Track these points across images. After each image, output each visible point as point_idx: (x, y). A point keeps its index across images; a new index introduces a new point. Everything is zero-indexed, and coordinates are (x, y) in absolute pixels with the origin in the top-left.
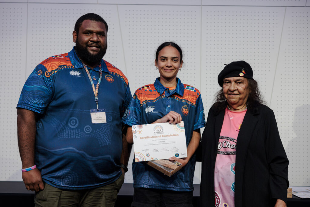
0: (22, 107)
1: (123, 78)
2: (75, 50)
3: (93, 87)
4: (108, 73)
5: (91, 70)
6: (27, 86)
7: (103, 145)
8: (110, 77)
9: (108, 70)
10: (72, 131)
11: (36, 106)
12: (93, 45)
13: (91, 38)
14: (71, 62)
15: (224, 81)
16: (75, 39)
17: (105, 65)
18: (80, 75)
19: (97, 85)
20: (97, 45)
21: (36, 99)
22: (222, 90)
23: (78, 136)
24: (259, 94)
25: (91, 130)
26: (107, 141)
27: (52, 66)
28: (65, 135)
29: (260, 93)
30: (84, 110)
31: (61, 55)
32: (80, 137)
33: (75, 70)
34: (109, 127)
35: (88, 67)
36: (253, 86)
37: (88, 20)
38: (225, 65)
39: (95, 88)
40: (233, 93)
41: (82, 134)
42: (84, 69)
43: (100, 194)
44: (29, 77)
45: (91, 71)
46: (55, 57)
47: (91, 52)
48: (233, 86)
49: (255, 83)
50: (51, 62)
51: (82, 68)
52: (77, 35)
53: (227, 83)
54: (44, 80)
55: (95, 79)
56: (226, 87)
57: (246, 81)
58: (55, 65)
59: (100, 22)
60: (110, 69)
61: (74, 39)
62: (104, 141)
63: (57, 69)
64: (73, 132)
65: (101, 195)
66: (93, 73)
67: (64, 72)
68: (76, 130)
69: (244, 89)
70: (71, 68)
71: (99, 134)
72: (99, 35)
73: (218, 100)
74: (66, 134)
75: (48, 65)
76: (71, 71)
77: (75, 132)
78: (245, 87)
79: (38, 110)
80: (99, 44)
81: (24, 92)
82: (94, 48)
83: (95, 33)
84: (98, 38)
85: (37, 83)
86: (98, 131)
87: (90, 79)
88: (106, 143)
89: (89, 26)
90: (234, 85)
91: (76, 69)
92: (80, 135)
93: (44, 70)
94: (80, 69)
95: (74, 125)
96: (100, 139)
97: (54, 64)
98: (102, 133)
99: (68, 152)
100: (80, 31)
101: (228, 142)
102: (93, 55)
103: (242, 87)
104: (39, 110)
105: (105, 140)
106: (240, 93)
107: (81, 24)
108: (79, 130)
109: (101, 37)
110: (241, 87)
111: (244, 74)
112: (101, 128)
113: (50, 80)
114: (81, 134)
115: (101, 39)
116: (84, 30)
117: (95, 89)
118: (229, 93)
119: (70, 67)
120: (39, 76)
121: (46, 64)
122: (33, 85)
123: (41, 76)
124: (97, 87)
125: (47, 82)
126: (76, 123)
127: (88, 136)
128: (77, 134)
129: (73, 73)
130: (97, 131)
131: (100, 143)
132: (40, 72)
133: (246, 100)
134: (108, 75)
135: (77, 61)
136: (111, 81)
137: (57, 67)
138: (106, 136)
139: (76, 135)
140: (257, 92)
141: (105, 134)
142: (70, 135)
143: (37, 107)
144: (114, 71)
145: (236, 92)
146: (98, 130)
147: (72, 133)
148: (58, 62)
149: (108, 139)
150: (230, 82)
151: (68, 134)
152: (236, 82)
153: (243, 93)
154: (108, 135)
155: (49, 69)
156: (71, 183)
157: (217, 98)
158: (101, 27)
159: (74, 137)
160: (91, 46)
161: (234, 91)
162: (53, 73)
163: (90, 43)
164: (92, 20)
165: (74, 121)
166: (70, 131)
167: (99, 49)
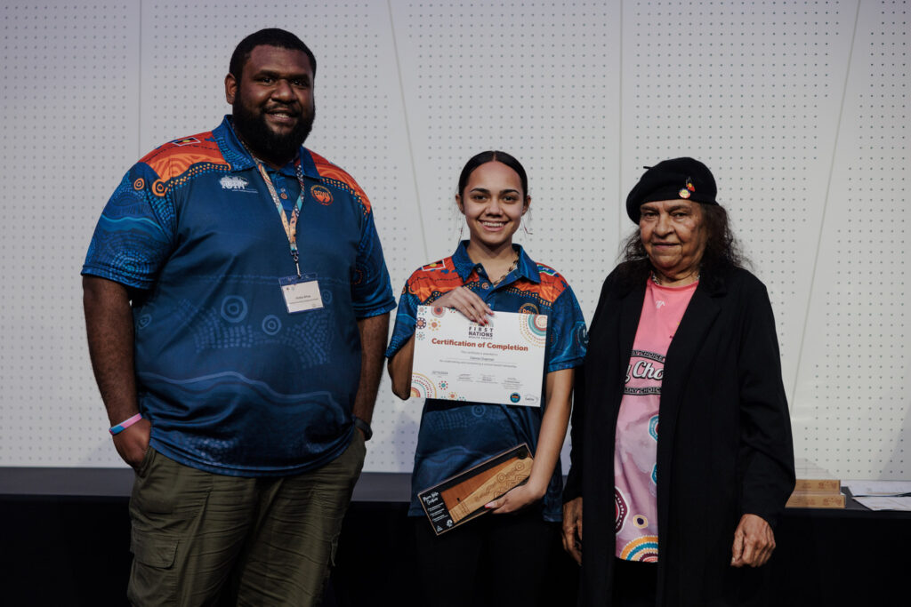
0: (94, 273)
1: (358, 194)
2: (231, 124)
3: (284, 219)
4: (317, 181)
5: (273, 172)
7: (310, 365)
8: (323, 190)
9: (317, 174)
10: (231, 330)
11: (130, 269)
12: (280, 109)
13: (273, 92)
14: (222, 152)
15: (642, 210)
16: (233, 94)
17: (312, 160)
18: (245, 187)
19: (293, 214)
20: (290, 111)
21: (130, 253)
22: (638, 233)
23: (247, 342)
25: (280, 326)
26: (319, 355)
27: (172, 166)
28: (213, 342)
30: (262, 277)
31: (194, 136)
32: (253, 344)
33: (233, 174)
34: (326, 318)
35: (266, 167)
36: (715, 222)
37: (266, 47)
38: (645, 167)
39: (289, 220)
40: (663, 241)
41: (256, 338)
42: (257, 170)
43: (307, 492)
44: (113, 196)
45: (274, 176)
46: (180, 141)
47: (275, 129)
48: (663, 224)
49: (721, 214)
50: (169, 155)
51: (250, 169)
52: (238, 84)
53: (648, 216)
54: (150, 203)
55: (285, 197)
56: (649, 227)
57: (698, 209)
58: (179, 163)
59: (296, 51)
60: (323, 171)
61: (228, 95)
62: (313, 356)
63: (185, 174)
64: (235, 333)
65: (309, 495)
66: (279, 182)
67: (205, 180)
68: (243, 327)
69: (693, 231)
70: (223, 170)
71: (299, 336)
72: (293, 85)
73: (629, 255)
74: (216, 339)
75: (161, 163)
76: (224, 176)
77: (240, 333)
78: (693, 225)
79: (135, 280)
80: (296, 106)
81: (102, 234)
82: (282, 117)
84: (292, 92)
85: (131, 212)
86: (297, 330)
87: (275, 199)
88: (319, 361)
89: (268, 61)
90: (666, 221)
91: (237, 172)
92: (251, 341)
93: (151, 177)
94: (247, 173)
95: (237, 316)
96: (304, 350)
97: (178, 160)
98: (307, 334)
99: (224, 383)
100: (246, 75)
101: (649, 365)
102: (280, 135)
103: (687, 226)
104: (139, 280)
105: (316, 351)
106: (682, 241)
107: (246, 55)
108: (250, 327)
109: (300, 89)
110: (684, 226)
111: (690, 191)
112: (306, 323)
113: (167, 202)
114: (253, 338)
115: (300, 95)
116: (257, 72)
117: (289, 224)
118: (655, 240)
119: (219, 168)
120: (137, 194)
121: (155, 161)
122: (122, 217)
123: (143, 193)
124: (292, 220)
125: (156, 207)
126: (241, 310)
127: (273, 341)
128: (245, 339)
129: (228, 183)
130: (294, 330)
131: (303, 360)
132: (140, 183)
133: (699, 254)
134: (317, 186)
135: (236, 151)
136: (326, 201)
137: (186, 169)
138: (316, 342)
139: (242, 340)
140: (726, 237)
141: (316, 336)
142: (226, 341)
143: (133, 273)
144: (335, 177)
145: (672, 239)
146: (296, 326)
147: (232, 335)
148: (188, 155)
149: (322, 350)
150: (656, 212)
151: (222, 338)
152: (672, 212)
153: (690, 240)
154: (323, 339)
155: (163, 173)
157: (625, 253)
158: (299, 64)
159: (237, 345)
160: (273, 113)
161: (665, 236)
162: (174, 184)
163: (271, 103)
164: (275, 45)
165: (237, 305)
166: (227, 330)
167: (296, 121)
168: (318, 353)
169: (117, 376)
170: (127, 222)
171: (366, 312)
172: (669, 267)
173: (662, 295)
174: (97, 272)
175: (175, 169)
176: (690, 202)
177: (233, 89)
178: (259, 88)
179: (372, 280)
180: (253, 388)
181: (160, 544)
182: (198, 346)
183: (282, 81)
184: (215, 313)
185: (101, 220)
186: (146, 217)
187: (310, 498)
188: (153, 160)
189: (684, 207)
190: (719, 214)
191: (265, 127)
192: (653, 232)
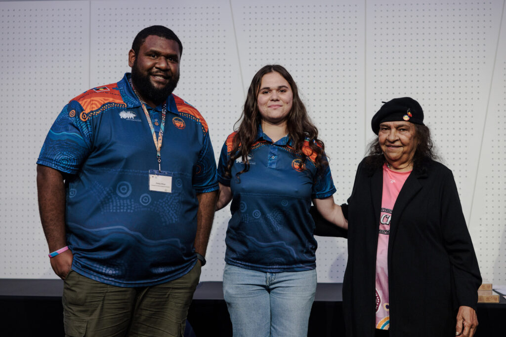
0: (44, 164)
1: (202, 121)
3: (155, 137)
4: (177, 115)
5: (151, 109)
6: (53, 133)
7: (168, 223)
9: (177, 110)
10: (122, 201)
11: (64, 162)
12: (159, 74)
13: (156, 63)
14: (122, 96)
15: (381, 127)
16: (133, 61)
18: (134, 118)
19: (160, 134)
20: (165, 75)
21: (65, 153)
22: (378, 139)
23: (131, 209)
24: (432, 146)
25: (150, 200)
26: (173, 217)
27: (92, 104)
28: (111, 208)
29: (434, 145)
30: (141, 171)
31: (107, 86)
32: (134, 210)
33: (128, 109)
34: (178, 196)
35: (147, 106)
36: (422, 135)
37: (155, 37)
38: (383, 102)
40: (392, 145)
41: (136, 207)
42: (142, 108)
43: (166, 294)
44: (57, 119)
45: (151, 112)
46: (97, 89)
47: (155, 85)
48: (393, 135)
49: (426, 130)
50: (91, 97)
51: (138, 107)
52: (136, 56)
53: (384, 130)
55: (157, 124)
56: (384, 136)
57: (413, 127)
58: (97, 103)
59: (172, 41)
60: (180, 108)
61: (130, 61)
62: (169, 218)
63: (100, 109)
64: (124, 204)
65: (167, 296)
66: (154, 115)
68: (128, 201)
69: (410, 139)
70: (122, 107)
71: (162, 206)
72: (168, 60)
73: (372, 153)
74: (113, 206)
75: (86, 102)
76: (122, 111)
77: (127, 203)
78: (410, 136)
79: (67, 169)
80: (169, 73)
81: (49, 141)
82: (160, 79)
83: (162, 57)
84: (168, 64)
85: (67, 129)
86: (160, 203)
87: (150, 124)
88: (172, 220)
89: (155, 44)
90: (394, 133)
91: (130, 108)
92: (133, 208)
93: (79, 109)
94: (136, 109)
95: (125, 193)
96: (164, 214)
97: (96, 101)
98: (167, 205)
100: (141, 52)
104: (70, 169)
105: (171, 215)
106: (403, 145)
107: (143, 40)
108: (132, 200)
109: (172, 63)
110: (405, 136)
111: (409, 117)
112: (166, 198)
113: (88, 125)
115: (172, 67)
116: (148, 50)
117: (157, 141)
118: (388, 143)
119: (120, 105)
120: (70, 119)
121: (83, 100)
122: (61, 132)
123: (74, 119)
124: (159, 138)
125: (82, 127)
126: (128, 190)
127: (146, 209)
128: (129, 207)
129: (124, 115)
130: (158, 203)
131: (163, 219)
132: (73, 113)
133: (412, 154)
134: (176, 118)
135: (131, 97)
136: (181, 127)
137: (100, 106)
138: (172, 210)
140: (428, 144)
141: (171, 206)
142: (118, 208)
143: (66, 165)
144: (187, 111)
145: (398, 143)
146: (160, 200)
147: (122, 205)
148: (102, 98)
149: (175, 215)
150: (389, 128)
151: (116, 206)
152: (398, 128)
153: (408, 144)
154: (176, 208)
155: (86, 109)
157: (370, 151)
158: (173, 48)
159: (125, 211)
160: (155, 75)
161: (394, 142)
162: (92, 115)
163: (155, 70)
164: (160, 36)
165: (125, 187)
166: (120, 202)
167: (168, 81)
168: (172, 216)
169: (55, 224)
170: (64, 135)
171: (202, 190)
172: (395, 160)
173: (393, 176)
174: (45, 163)
175: (94, 106)
176: (409, 123)
177: (133, 58)
178: (148, 60)
179: (207, 171)
180: (132, 236)
181: (77, 324)
184: (113, 191)
185: (50, 133)
186: (75, 132)
187: (168, 298)
188: (81, 99)
189: (406, 126)
190: (425, 130)
191: (150, 83)
192: (386, 139)
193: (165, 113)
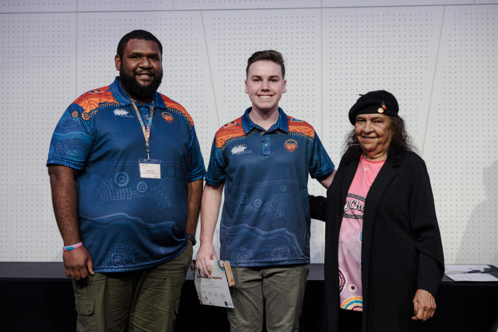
0: (56, 163)
1: (187, 116)
2: (119, 81)
3: (144, 129)
4: (165, 109)
5: (142, 106)
6: (58, 134)
7: (164, 208)
8: (168, 115)
9: (165, 106)
10: (120, 190)
11: (75, 160)
12: (144, 72)
13: (139, 64)
14: (114, 96)
15: (357, 119)
16: (119, 65)
17: (162, 99)
18: (127, 114)
19: (148, 127)
20: (149, 73)
21: (74, 151)
22: (354, 130)
23: (129, 197)
24: (406, 137)
25: (147, 187)
26: (168, 202)
27: (91, 104)
28: (111, 197)
31: (100, 89)
32: (132, 197)
33: (121, 107)
34: (170, 183)
35: (136, 103)
36: (397, 127)
37: (135, 40)
40: (368, 136)
41: (134, 194)
42: (133, 106)
45: (142, 109)
46: (93, 91)
47: (142, 83)
48: (368, 127)
49: (401, 122)
50: (88, 99)
52: (121, 60)
53: (360, 122)
56: (360, 127)
57: (388, 119)
58: (94, 103)
59: (151, 41)
60: (168, 104)
61: (117, 66)
62: (165, 203)
63: (97, 108)
64: (123, 192)
66: (145, 111)
67: (105, 111)
68: (127, 189)
69: (384, 130)
70: (115, 106)
71: (157, 192)
72: (150, 59)
73: (349, 144)
75: (85, 103)
76: (116, 109)
77: (125, 192)
78: (384, 127)
80: (152, 71)
81: (56, 142)
82: (145, 77)
84: (150, 63)
85: (73, 129)
86: (156, 189)
87: (140, 119)
88: (167, 205)
89: (136, 47)
90: (370, 125)
91: (122, 106)
92: (131, 196)
93: (80, 110)
94: (128, 107)
95: (123, 183)
96: (160, 200)
97: (93, 101)
98: (161, 191)
99: (117, 219)
100: (125, 55)
101: (357, 202)
102: (144, 86)
105: (166, 200)
106: (378, 136)
107: (125, 45)
108: (130, 189)
109: (153, 61)
111: (384, 109)
112: (160, 185)
114: (132, 194)
115: (154, 64)
116: (131, 53)
118: (363, 135)
119: (113, 105)
121: (81, 102)
122: (68, 132)
123: (77, 119)
124: (148, 130)
126: (126, 179)
127: (143, 196)
128: (128, 195)
129: (118, 112)
130: (154, 189)
131: (159, 204)
132: (75, 114)
133: (387, 144)
134: (165, 112)
135: (122, 96)
136: (170, 120)
137: (97, 106)
138: (166, 195)
139: (126, 196)
140: (403, 135)
141: (166, 192)
142: (117, 196)
143: (77, 162)
144: (174, 107)
145: (373, 135)
146: (155, 187)
147: (121, 193)
148: (97, 99)
149: (169, 200)
150: (364, 120)
151: (116, 195)
152: (373, 120)
153: (383, 136)
154: (170, 194)
156: (125, 262)
158: (153, 48)
159: (124, 198)
160: (140, 75)
161: (369, 133)
162: (93, 114)
163: (139, 69)
164: (140, 38)
165: (123, 177)
166: (118, 191)
167: (152, 78)
170: (71, 135)
171: (192, 178)
172: (371, 150)
173: (368, 165)
175: (92, 106)
176: (383, 115)
177: (120, 62)
178: (132, 61)
179: (195, 161)
180: (133, 221)
182: (103, 199)
183: (145, 58)
184: (112, 181)
189: (380, 118)
190: (399, 122)
191: (136, 82)
192: (362, 131)
193: (153, 109)
